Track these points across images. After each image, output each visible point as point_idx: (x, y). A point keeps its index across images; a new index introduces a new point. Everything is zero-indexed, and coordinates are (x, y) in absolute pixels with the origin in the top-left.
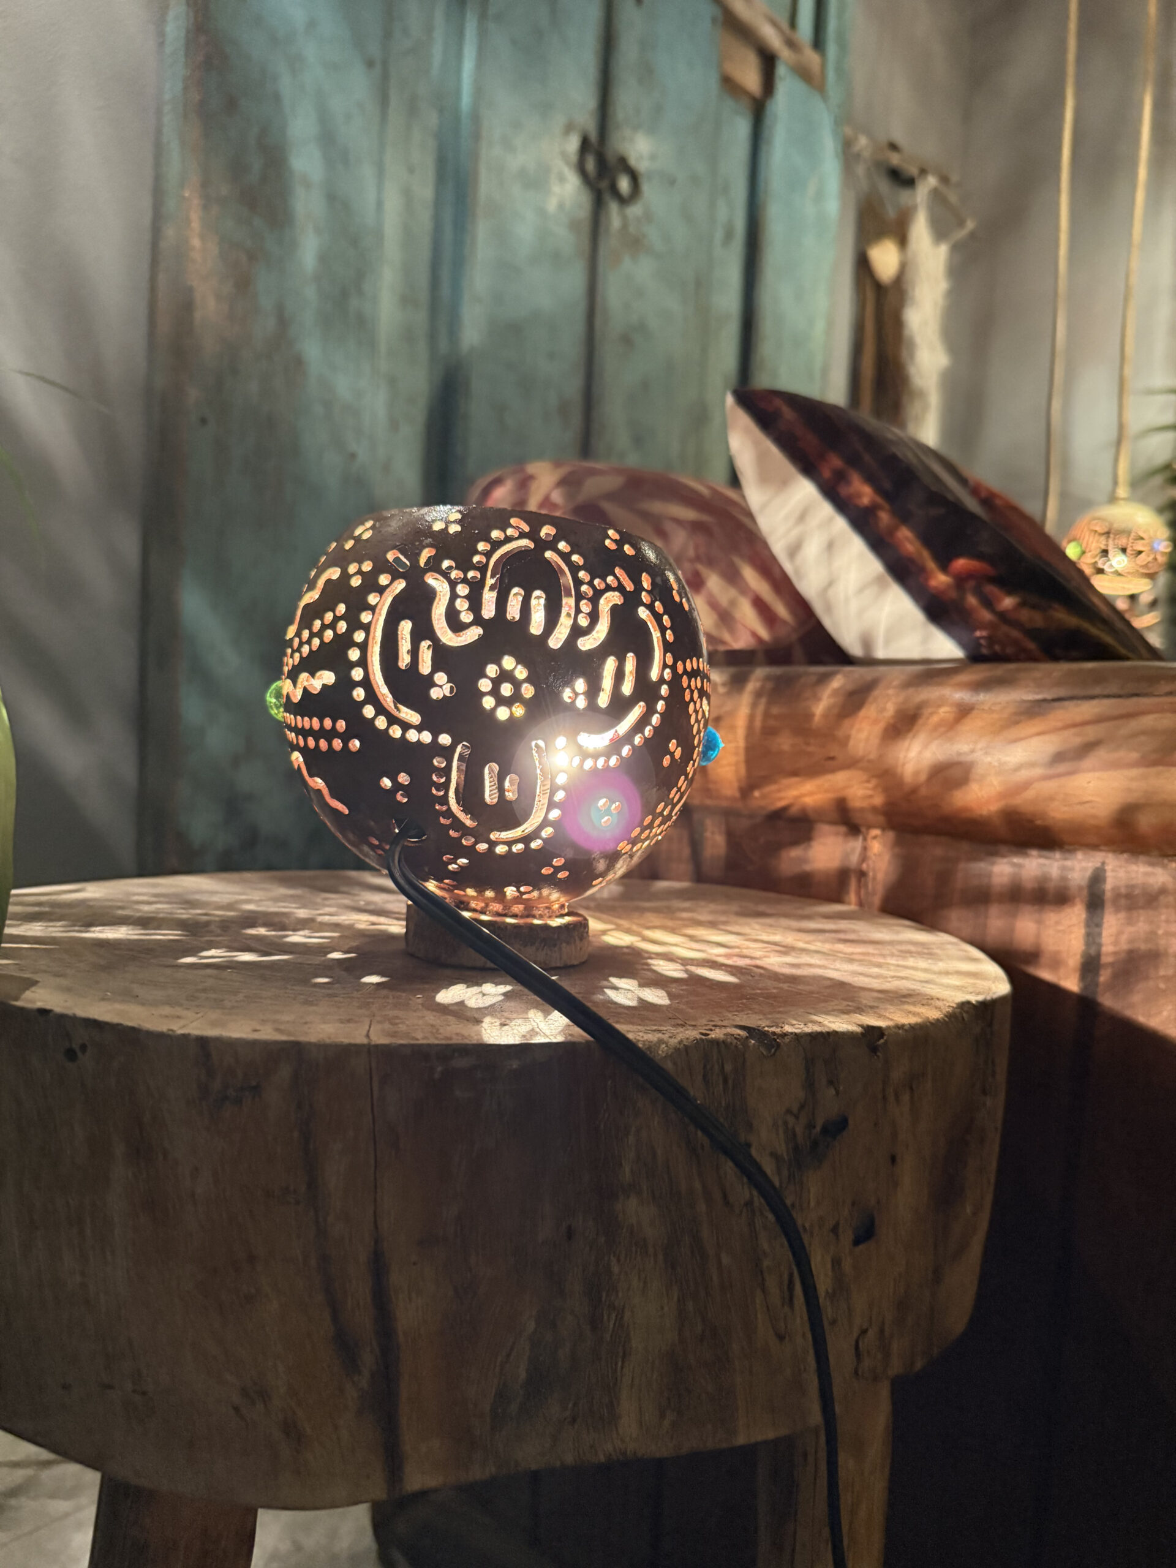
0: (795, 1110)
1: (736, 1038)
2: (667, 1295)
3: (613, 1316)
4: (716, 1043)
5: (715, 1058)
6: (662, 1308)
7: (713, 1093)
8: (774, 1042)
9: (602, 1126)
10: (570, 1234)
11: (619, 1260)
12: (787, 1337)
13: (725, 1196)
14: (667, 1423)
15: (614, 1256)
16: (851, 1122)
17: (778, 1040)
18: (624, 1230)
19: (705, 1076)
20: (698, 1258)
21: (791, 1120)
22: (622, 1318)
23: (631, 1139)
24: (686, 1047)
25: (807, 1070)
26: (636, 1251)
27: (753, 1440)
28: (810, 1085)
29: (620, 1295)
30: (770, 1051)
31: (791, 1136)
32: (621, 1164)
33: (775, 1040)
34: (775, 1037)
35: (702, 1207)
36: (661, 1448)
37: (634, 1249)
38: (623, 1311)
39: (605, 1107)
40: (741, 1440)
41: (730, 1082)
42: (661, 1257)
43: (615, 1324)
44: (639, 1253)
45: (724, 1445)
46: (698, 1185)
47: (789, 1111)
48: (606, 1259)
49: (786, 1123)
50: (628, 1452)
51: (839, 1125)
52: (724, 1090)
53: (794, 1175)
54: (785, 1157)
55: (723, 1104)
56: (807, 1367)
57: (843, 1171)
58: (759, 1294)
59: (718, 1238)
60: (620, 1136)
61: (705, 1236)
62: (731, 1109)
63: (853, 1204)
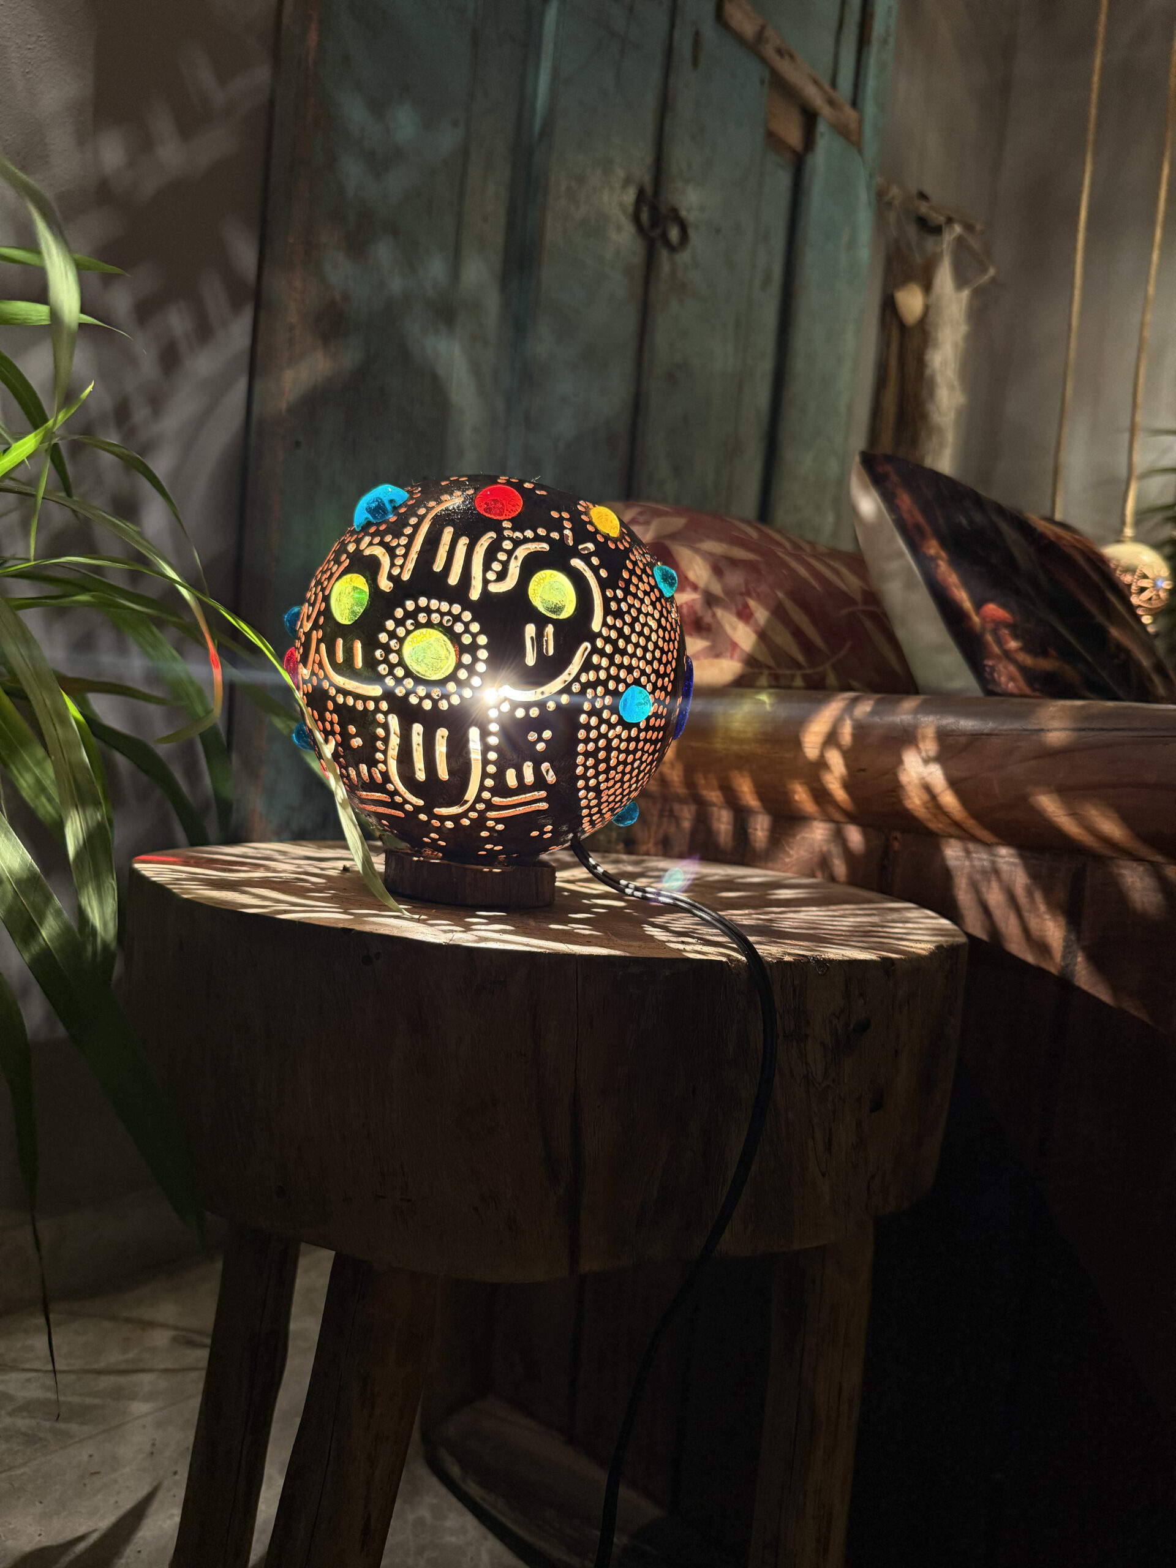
0: (837, 1012)
1: (799, 962)
3: (718, 1151)
4: (789, 964)
5: (789, 974)
7: (786, 999)
8: (824, 965)
9: (717, 1018)
10: (694, 1091)
12: (827, 1175)
13: (791, 1071)
14: (748, 1232)
16: (872, 1025)
17: (826, 963)
18: (728, 1090)
19: (781, 987)
21: (834, 1020)
23: (734, 1028)
25: (847, 986)
28: (848, 997)
30: (823, 972)
31: (834, 1032)
32: (727, 1045)
37: (733, 1105)
38: (724, 1149)
39: (719, 1004)
41: (797, 992)
47: (833, 1014)
48: (715, 1110)
49: (831, 1022)
51: (863, 1027)
52: (793, 997)
53: (835, 1058)
54: (830, 1046)
55: (792, 1007)
56: (839, 1197)
57: (866, 1058)
58: (810, 1142)
59: (786, 1100)
60: (727, 1025)
61: (778, 1098)
62: (797, 1010)
63: (871, 1082)
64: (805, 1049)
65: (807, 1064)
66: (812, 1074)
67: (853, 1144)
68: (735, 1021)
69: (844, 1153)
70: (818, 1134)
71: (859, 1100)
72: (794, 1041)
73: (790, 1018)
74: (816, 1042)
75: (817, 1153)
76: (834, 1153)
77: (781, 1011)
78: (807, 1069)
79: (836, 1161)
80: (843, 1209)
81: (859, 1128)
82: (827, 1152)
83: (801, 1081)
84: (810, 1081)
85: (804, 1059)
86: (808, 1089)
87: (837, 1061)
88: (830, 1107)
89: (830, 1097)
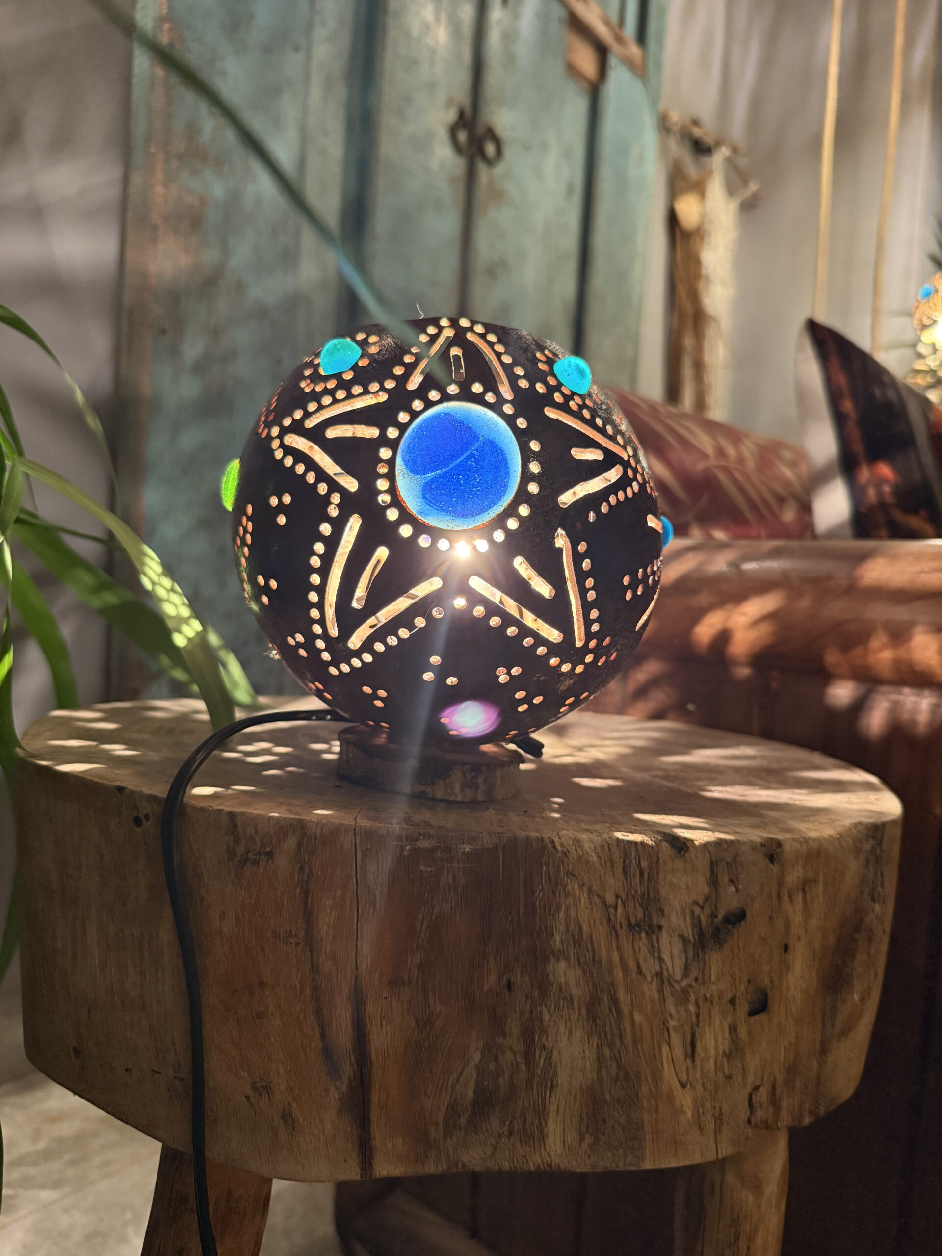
0: (701, 901)
2: (589, 1042)
3: (544, 1054)
4: (634, 843)
5: (633, 855)
6: (584, 1051)
7: (631, 884)
8: (684, 846)
9: (538, 903)
10: (509, 985)
11: (549, 1011)
12: (689, 1086)
13: (639, 967)
14: (585, 1145)
15: (546, 1006)
16: (749, 915)
17: (688, 844)
18: (554, 987)
19: (624, 868)
20: (615, 1014)
21: (697, 910)
22: (551, 1057)
23: (562, 915)
24: (609, 844)
25: (712, 871)
26: (564, 1004)
27: (657, 1167)
28: (714, 882)
29: (550, 1039)
30: (680, 853)
31: (697, 924)
32: (553, 934)
33: (685, 844)
34: (686, 842)
35: (619, 974)
36: (581, 1164)
37: (562, 1003)
38: (552, 1051)
39: (540, 887)
40: (648, 1165)
41: (646, 876)
42: (584, 1011)
43: (544, 1061)
44: (565, 1006)
45: (633, 1168)
46: (616, 956)
47: (696, 903)
48: (539, 1008)
49: (692, 912)
50: (553, 1164)
51: (738, 916)
52: (640, 880)
53: (698, 953)
54: (691, 938)
55: (639, 893)
56: (705, 1112)
57: (741, 954)
58: (665, 1048)
59: (632, 1000)
60: (552, 912)
61: (621, 996)
62: (646, 897)
63: (749, 982)
64: (658, 942)
65: (661, 960)
66: (667, 970)
67: (724, 1051)
68: (563, 907)
69: (712, 1061)
70: (676, 1040)
71: (732, 1002)
72: (643, 931)
73: (637, 905)
74: (672, 935)
75: (675, 1061)
76: (698, 1061)
77: (624, 896)
78: (661, 966)
79: (701, 1070)
80: (712, 1125)
81: (733, 1033)
82: (689, 1061)
83: (652, 979)
84: (665, 980)
85: (656, 955)
86: (662, 988)
87: (700, 956)
88: (692, 1008)
89: (692, 998)
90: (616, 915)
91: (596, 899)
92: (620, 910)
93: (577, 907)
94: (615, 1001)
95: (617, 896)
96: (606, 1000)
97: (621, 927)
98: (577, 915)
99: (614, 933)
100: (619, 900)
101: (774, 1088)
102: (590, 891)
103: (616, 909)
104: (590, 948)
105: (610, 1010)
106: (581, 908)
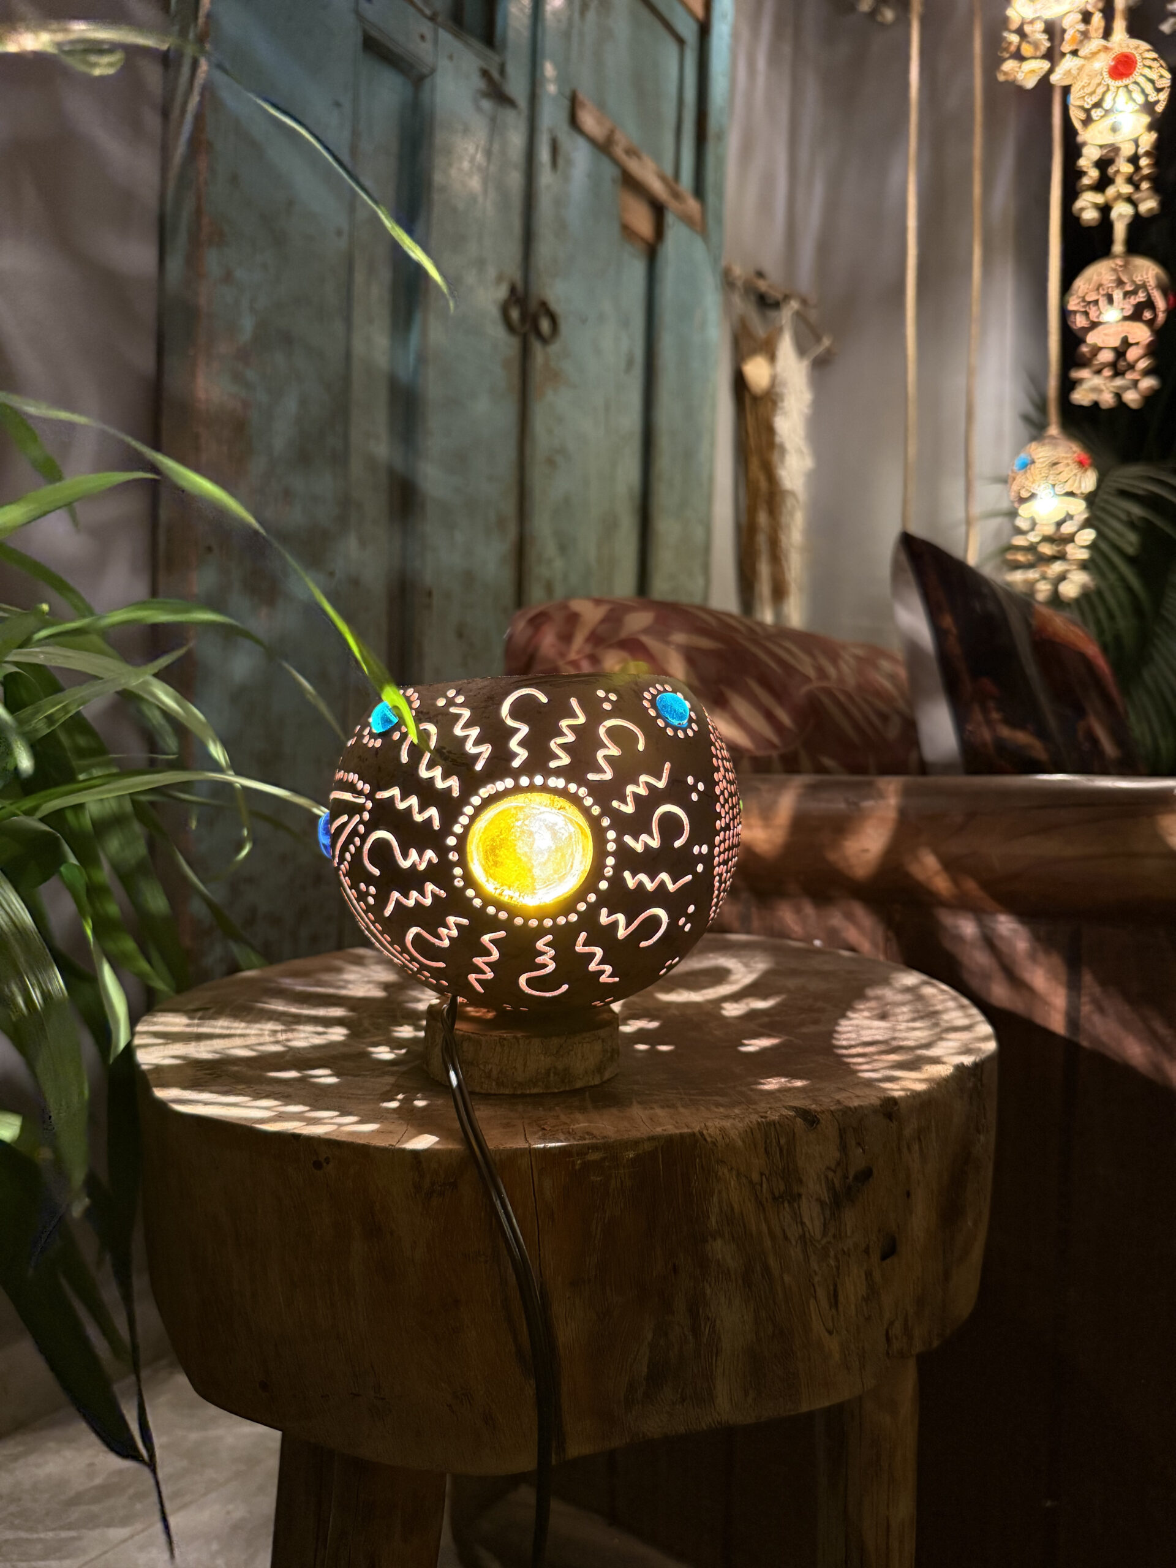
0: (833, 1166)
1: (787, 1118)
2: (746, 1307)
3: (708, 1324)
4: (774, 1123)
5: (773, 1134)
6: (743, 1316)
7: (773, 1161)
8: (815, 1119)
9: (694, 1192)
10: (675, 1269)
11: (710, 1285)
12: (835, 1332)
13: (784, 1233)
14: (750, 1399)
15: (707, 1282)
16: (875, 1172)
18: (713, 1264)
19: (766, 1149)
20: (767, 1279)
21: (831, 1175)
22: (715, 1325)
23: (715, 1199)
24: (752, 1129)
25: (841, 1136)
27: (813, 1408)
28: (843, 1148)
29: (712, 1310)
30: (813, 1125)
31: (831, 1187)
32: (709, 1216)
33: (817, 1116)
34: (817, 1114)
35: (768, 1243)
36: (747, 1417)
37: (721, 1277)
38: (715, 1321)
39: (695, 1178)
40: (804, 1409)
41: (785, 1152)
42: (740, 1281)
43: (709, 1330)
44: (724, 1278)
45: (793, 1413)
46: (764, 1227)
47: (828, 1168)
48: (701, 1284)
49: (826, 1177)
50: (723, 1421)
51: (866, 1174)
52: (780, 1156)
53: (834, 1214)
54: (828, 1203)
55: (780, 1167)
56: (851, 1352)
57: (871, 1208)
58: (812, 1302)
59: (781, 1263)
60: (707, 1197)
61: (772, 1263)
62: (786, 1171)
63: (879, 1231)
64: (799, 1208)
65: (803, 1224)
66: (809, 1232)
67: (863, 1295)
68: (716, 1191)
69: (853, 1307)
70: (821, 1293)
71: (867, 1251)
72: (786, 1202)
73: (779, 1179)
74: (810, 1198)
75: (821, 1312)
76: (841, 1308)
77: (767, 1173)
78: (803, 1229)
79: (844, 1315)
80: (857, 1363)
81: (869, 1278)
82: (834, 1310)
83: (797, 1242)
84: (808, 1241)
85: (799, 1220)
86: (806, 1250)
87: (836, 1216)
88: (832, 1263)
89: (832, 1254)
90: (762, 1191)
91: (744, 1180)
92: (765, 1186)
93: (728, 1188)
94: (766, 1268)
95: (762, 1174)
96: (758, 1268)
97: (767, 1201)
98: (729, 1196)
99: (761, 1208)
100: (764, 1177)
101: (906, 1320)
102: (738, 1174)
103: (761, 1185)
104: (742, 1225)
105: (763, 1276)
106: (732, 1190)
